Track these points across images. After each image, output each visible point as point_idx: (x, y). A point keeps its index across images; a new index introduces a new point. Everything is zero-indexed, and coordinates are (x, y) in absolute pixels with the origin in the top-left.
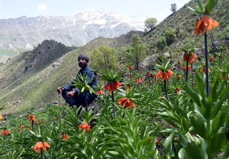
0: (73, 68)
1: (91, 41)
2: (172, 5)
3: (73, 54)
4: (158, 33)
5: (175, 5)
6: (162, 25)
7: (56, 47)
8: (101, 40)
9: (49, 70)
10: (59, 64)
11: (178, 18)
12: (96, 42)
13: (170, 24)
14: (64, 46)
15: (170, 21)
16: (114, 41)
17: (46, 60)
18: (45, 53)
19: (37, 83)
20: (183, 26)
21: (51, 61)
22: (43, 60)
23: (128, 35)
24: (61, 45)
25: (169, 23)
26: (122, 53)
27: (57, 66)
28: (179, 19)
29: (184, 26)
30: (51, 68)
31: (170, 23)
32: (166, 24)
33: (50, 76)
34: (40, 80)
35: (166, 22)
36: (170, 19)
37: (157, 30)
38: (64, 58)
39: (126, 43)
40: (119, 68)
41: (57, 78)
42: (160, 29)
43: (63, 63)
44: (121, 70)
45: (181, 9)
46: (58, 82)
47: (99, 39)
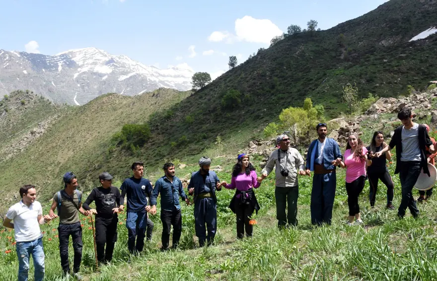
0: (67, 138)
1: (97, 99)
2: (231, 58)
3: (66, 117)
4: (212, 95)
5: (235, 58)
6: (217, 84)
7: (35, 103)
8: (113, 98)
9: (25, 139)
10: (43, 130)
11: (241, 76)
12: (104, 100)
13: (228, 84)
14: (48, 102)
15: (228, 80)
16: (133, 100)
17: (18, 123)
18: (17, 112)
19: (5, 161)
20: (248, 89)
21: (26, 125)
22: (13, 123)
23: (156, 93)
24: (44, 101)
25: (226, 82)
26: (159, 119)
27: (39, 133)
28: (241, 78)
29: (250, 88)
30: (28, 136)
31: (229, 82)
32: (223, 83)
33: (27, 150)
34: (10, 156)
35: (222, 80)
36: (228, 77)
37: (211, 90)
38: (52, 121)
39: (152, 105)
40: (156, 142)
41: (41, 152)
42: (215, 89)
43: (50, 130)
44: (159, 144)
45: (242, 64)
46: (42, 160)
47: (110, 97)
